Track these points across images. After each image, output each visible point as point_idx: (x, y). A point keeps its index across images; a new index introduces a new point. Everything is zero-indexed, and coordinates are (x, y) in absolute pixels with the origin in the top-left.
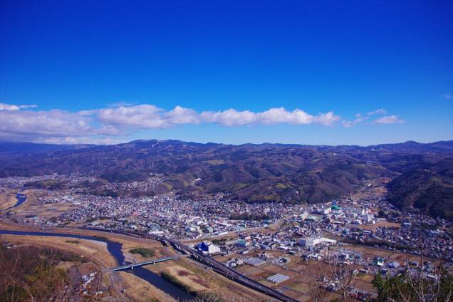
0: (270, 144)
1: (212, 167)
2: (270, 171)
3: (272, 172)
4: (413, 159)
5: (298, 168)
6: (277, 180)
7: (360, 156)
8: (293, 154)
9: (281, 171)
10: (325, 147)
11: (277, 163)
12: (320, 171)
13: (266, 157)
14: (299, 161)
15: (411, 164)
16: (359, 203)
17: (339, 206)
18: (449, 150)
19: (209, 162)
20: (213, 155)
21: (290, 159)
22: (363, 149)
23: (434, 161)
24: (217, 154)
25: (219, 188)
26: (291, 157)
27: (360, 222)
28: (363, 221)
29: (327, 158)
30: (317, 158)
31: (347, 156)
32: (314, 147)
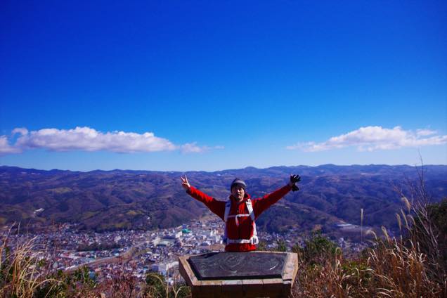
0: (120, 171)
1: (56, 196)
2: (120, 198)
3: (123, 199)
4: (252, 182)
5: (149, 194)
6: (127, 207)
7: (207, 181)
8: (144, 180)
9: (132, 198)
10: (175, 173)
11: (128, 190)
12: (171, 196)
13: (116, 184)
14: (150, 188)
15: (251, 187)
16: (207, 225)
17: (190, 230)
18: (280, 174)
19: (53, 190)
20: (57, 183)
21: (141, 186)
22: (209, 174)
23: (269, 184)
24: (63, 181)
25: (65, 219)
26: (142, 184)
27: (209, 243)
28: (211, 242)
29: (176, 183)
30: (167, 184)
31: (196, 181)
32: (164, 173)
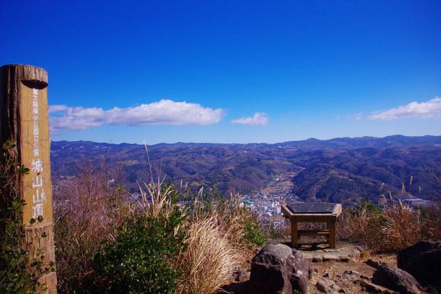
0: (183, 144)
1: (126, 168)
2: (184, 170)
3: (187, 171)
4: (314, 154)
5: (211, 166)
6: (191, 178)
7: (269, 153)
8: (206, 152)
9: (195, 170)
10: (237, 145)
11: (191, 162)
12: (233, 168)
13: (180, 156)
14: (212, 160)
15: (313, 159)
16: (269, 197)
17: (251, 201)
18: (343, 146)
19: (123, 162)
20: (127, 155)
21: (203, 158)
22: (271, 146)
23: (331, 156)
24: (131, 154)
25: (134, 189)
26: (204, 156)
27: (270, 214)
28: (273, 213)
29: (238, 155)
30: (229, 156)
31: (257, 153)
32: (225, 145)
